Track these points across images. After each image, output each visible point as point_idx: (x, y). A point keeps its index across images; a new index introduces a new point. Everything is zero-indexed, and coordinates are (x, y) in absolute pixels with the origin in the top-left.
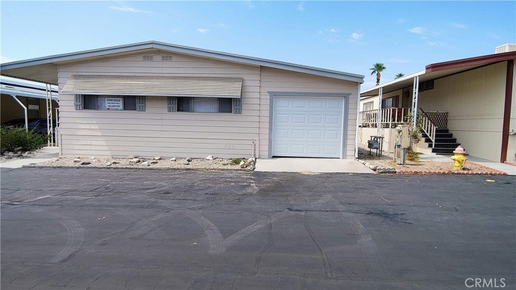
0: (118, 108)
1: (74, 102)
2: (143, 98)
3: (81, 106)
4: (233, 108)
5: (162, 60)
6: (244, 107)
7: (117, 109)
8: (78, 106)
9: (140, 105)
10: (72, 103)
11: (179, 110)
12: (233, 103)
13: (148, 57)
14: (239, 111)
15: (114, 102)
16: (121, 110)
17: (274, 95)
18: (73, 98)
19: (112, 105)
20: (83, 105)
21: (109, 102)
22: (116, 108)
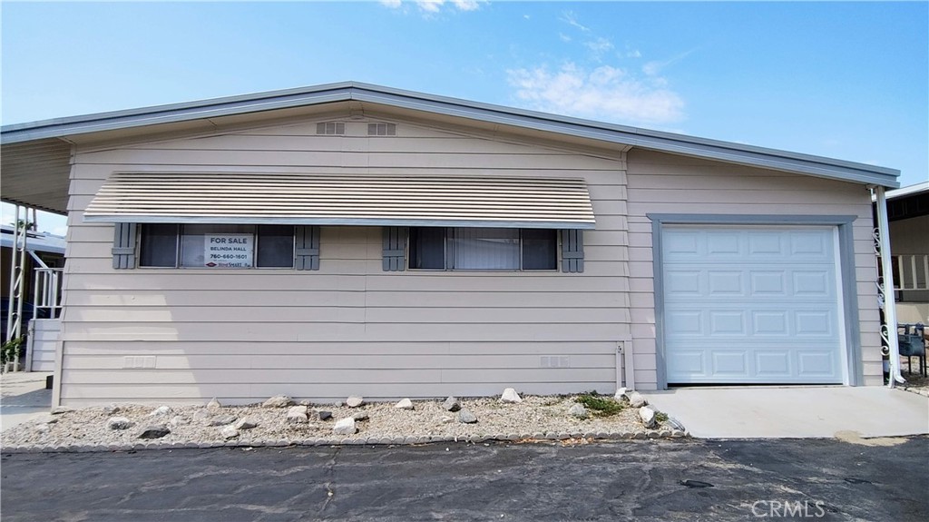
0: (240, 260)
1: (112, 245)
2: (312, 234)
3: (131, 259)
4: (559, 259)
5: (369, 132)
6: (589, 253)
7: (237, 266)
8: (123, 259)
9: (304, 252)
10: (107, 250)
11: (413, 265)
12: (559, 244)
13: (331, 125)
14: (576, 266)
15: (229, 246)
16: (248, 267)
17: (662, 223)
18: (110, 235)
19: (222, 253)
20: (138, 255)
21: (214, 244)
22: (234, 261)
